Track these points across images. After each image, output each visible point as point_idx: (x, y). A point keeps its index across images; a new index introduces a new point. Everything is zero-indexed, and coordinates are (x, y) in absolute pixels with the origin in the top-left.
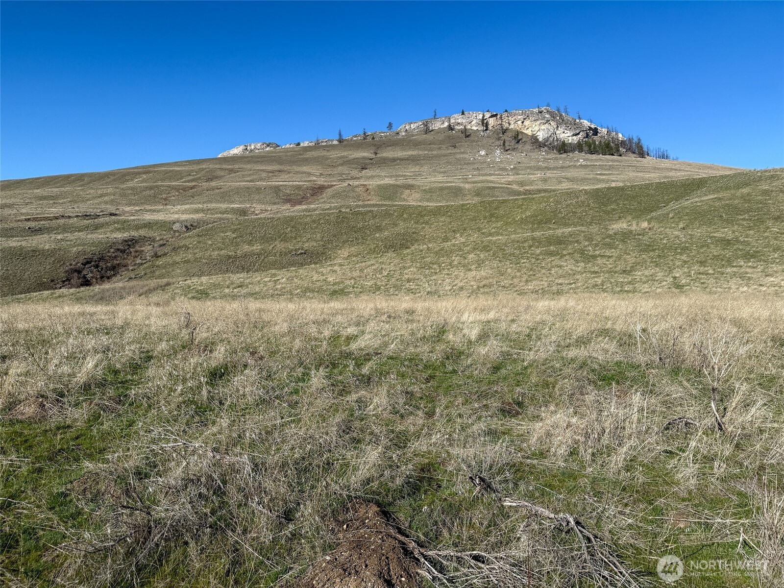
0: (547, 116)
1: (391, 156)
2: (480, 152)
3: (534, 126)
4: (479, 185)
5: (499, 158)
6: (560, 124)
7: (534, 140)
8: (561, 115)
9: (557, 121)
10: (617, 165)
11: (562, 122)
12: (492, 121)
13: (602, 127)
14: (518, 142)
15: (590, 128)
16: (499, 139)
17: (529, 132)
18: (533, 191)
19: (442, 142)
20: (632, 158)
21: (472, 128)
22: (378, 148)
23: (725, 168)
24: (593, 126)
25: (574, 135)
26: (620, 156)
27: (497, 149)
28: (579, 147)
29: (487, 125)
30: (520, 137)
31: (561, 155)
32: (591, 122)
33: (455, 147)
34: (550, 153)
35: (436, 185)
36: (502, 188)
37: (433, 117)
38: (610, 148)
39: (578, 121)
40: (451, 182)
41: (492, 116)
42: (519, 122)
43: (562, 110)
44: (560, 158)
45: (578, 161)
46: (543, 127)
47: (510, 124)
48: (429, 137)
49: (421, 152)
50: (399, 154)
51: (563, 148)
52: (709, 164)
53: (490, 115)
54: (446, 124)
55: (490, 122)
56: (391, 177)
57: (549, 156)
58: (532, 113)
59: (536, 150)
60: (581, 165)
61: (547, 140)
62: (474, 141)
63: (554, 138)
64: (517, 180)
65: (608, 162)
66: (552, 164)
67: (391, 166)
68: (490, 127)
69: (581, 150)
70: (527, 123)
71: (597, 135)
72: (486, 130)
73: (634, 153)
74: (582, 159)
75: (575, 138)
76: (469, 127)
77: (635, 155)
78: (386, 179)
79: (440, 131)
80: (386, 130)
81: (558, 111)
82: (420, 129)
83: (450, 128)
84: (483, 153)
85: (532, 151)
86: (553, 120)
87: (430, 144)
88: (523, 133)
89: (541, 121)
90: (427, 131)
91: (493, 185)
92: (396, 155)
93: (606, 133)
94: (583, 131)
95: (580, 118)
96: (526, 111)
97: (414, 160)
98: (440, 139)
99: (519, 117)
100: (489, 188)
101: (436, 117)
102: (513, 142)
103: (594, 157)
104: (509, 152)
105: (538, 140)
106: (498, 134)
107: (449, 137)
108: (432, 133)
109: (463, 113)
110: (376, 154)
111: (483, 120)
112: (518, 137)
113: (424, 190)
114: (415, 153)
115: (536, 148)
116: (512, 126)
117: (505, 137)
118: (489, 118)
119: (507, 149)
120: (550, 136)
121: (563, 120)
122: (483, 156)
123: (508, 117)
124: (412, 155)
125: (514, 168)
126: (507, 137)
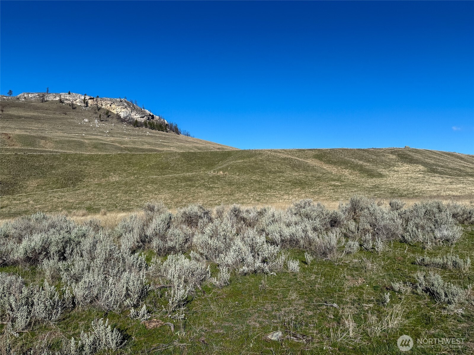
0: (126, 104)
1: (16, 114)
2: (85, 120)
3: (117, 108)
4: (94, 141)
5: (98, 125)
6: (133, 110)
7: (118, 117)
8: (133, 105)
9: (131, 108)
10: (168, 137)
11: (134, 109)
12: (90, 102)
13: (156, 115)
14: (108, 117)
15: (150, 115)
16: (96, 113)
17: (114, 112)
18: (130, 148)
19: (55, 110)
20: (173, 134)
21: (77, 104)
22: (3, 107)
23: (216, 144)
24: (151, 114)
25: (141, 117)
26: (167, 132)
27: (95, 119)
28: (145, 124)
29: (87, 103)
30: (109, 114)
31: (135, 128)
32: (150, 111)
33: (66, 114)
34: (129, 126)
35: (63, 138)
36: (110, 144)
37: (46, 92)
38: (161, 127)
39: (143, 109)
40: (73, 138)
41: (90, 99)
42: (108, 105)
43: (134, 102)
44: (136, 130)
45: (146, 132)
46: (123, 110)
47: (102, 105)
48: (45, 105)
49: (40, 115)
50: (22, 113)
51: (136, 124)
52: (209, 141)
53: (89, 98)
54: (58, 99)
55: (89, 102)
56: (21, 129)
57: (129, 128)
58: (116, 101)
59: (120, 123)
60: (148, 135)
61: (125, 118)
62: (79, 112)
63: (130, 117)
64: (117, 140)
65: (162, 135)
66: (132, 133)
67: (17, 121)
68: (89, 105)
69: (146, 127)
70: (113, 106)
71: (153, 119)
72: (87, 106)
73: (174, 131)
74: (148, 132)
75: (142, 119)
76: (74, 103)
77: (175, 133)
78: (17, 131)
79: (53, 102)
80: (7, 95)
81: (132, 102)
82: (36, 99)
83: (61, 101)
84: (86, 120)
85: (118, 123)
86: (129, 107)
87: (46, 110)
88: (111, 112)
89: (122, 107)
90: (43, 101)
91: (103, 142)
92: (20, 114)
93: (158, 118)
94: (146, 116)
95: (144, 109)
96: (112, 99)
97: (37, 119)
98: (54, 107)
99: (108, 102)
100: (102, 144)
101: (48, 93)
102: (106, 116)
103: (154, 131)
104: (103, 122)
105: (121, 117)
106: (95, 110)
107: (61, 107)
108: (47, 102)
109: (69, 94)
110: (2, 111)
111: (85, 100)
112: (108, 114)
113: (56, 141)
114: (36, 114)
115: (120, 122)
116: (103, 107)
117: (99, 113)
118: (89, 99)
119: (102, 120)
120: (128, 116)
121: (134, 108)
122: (86, 122)
123: (101, 101)
124: (34, 116)
125: (109, 132)
126: (101, 112)
